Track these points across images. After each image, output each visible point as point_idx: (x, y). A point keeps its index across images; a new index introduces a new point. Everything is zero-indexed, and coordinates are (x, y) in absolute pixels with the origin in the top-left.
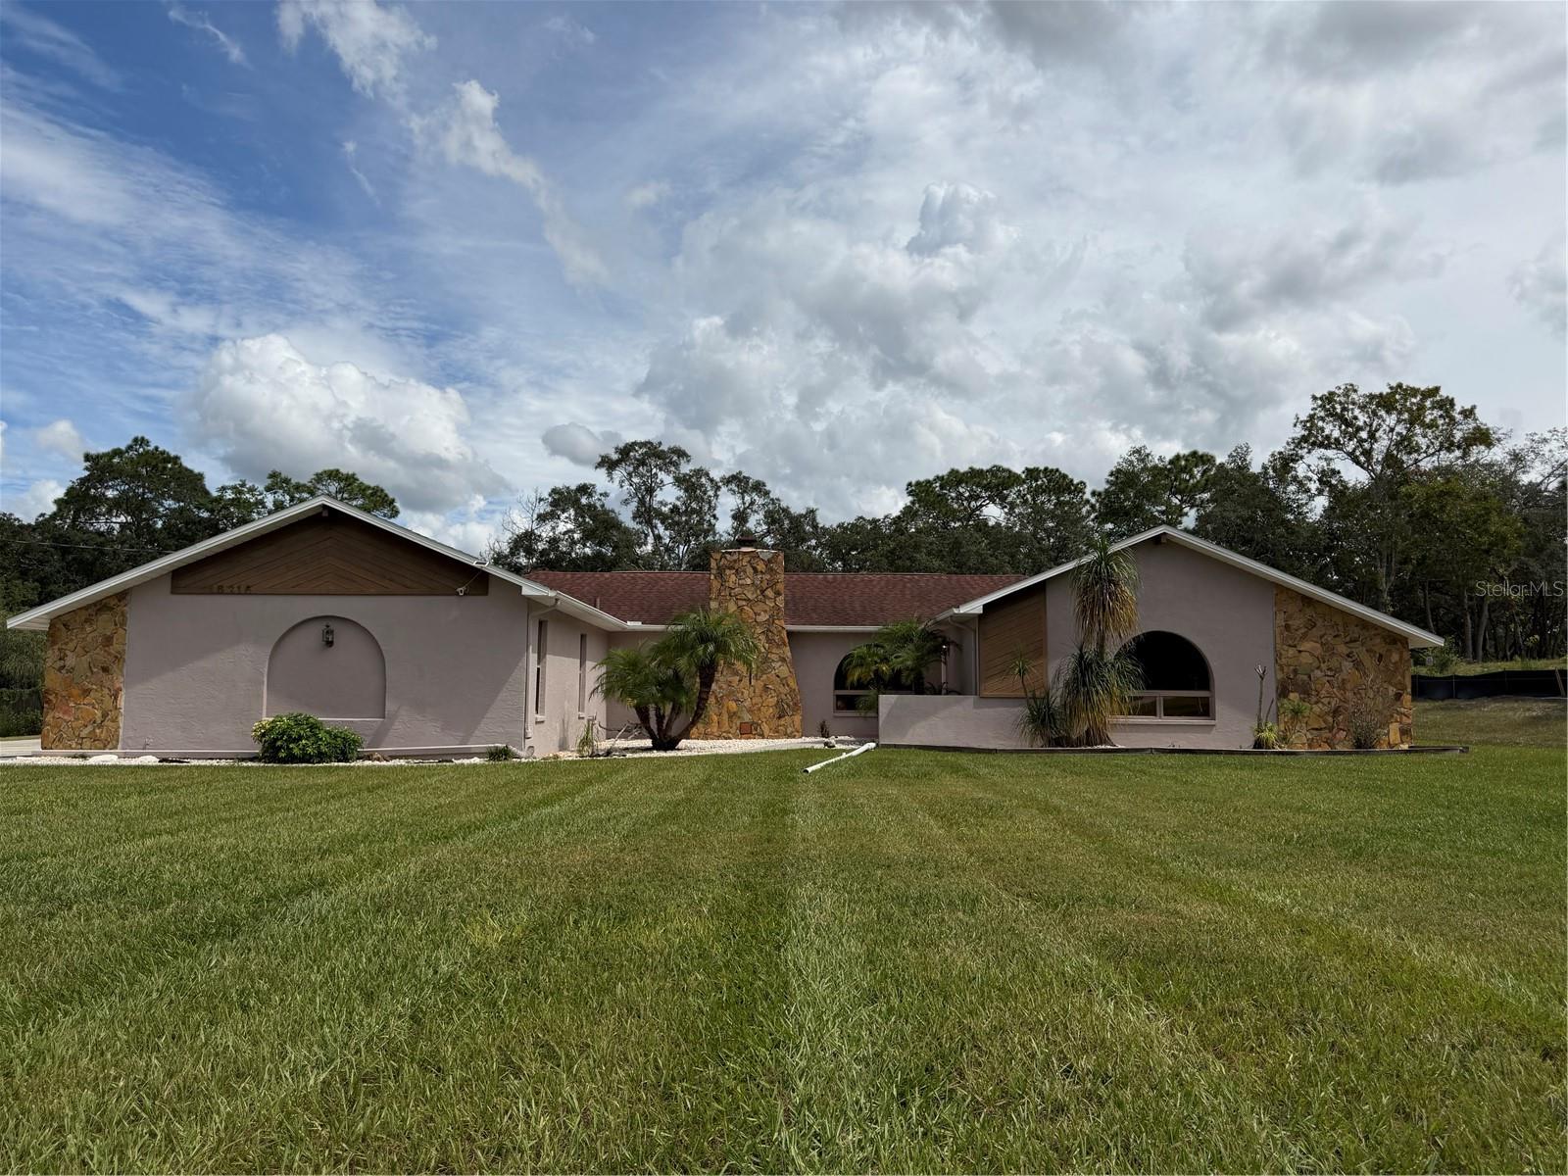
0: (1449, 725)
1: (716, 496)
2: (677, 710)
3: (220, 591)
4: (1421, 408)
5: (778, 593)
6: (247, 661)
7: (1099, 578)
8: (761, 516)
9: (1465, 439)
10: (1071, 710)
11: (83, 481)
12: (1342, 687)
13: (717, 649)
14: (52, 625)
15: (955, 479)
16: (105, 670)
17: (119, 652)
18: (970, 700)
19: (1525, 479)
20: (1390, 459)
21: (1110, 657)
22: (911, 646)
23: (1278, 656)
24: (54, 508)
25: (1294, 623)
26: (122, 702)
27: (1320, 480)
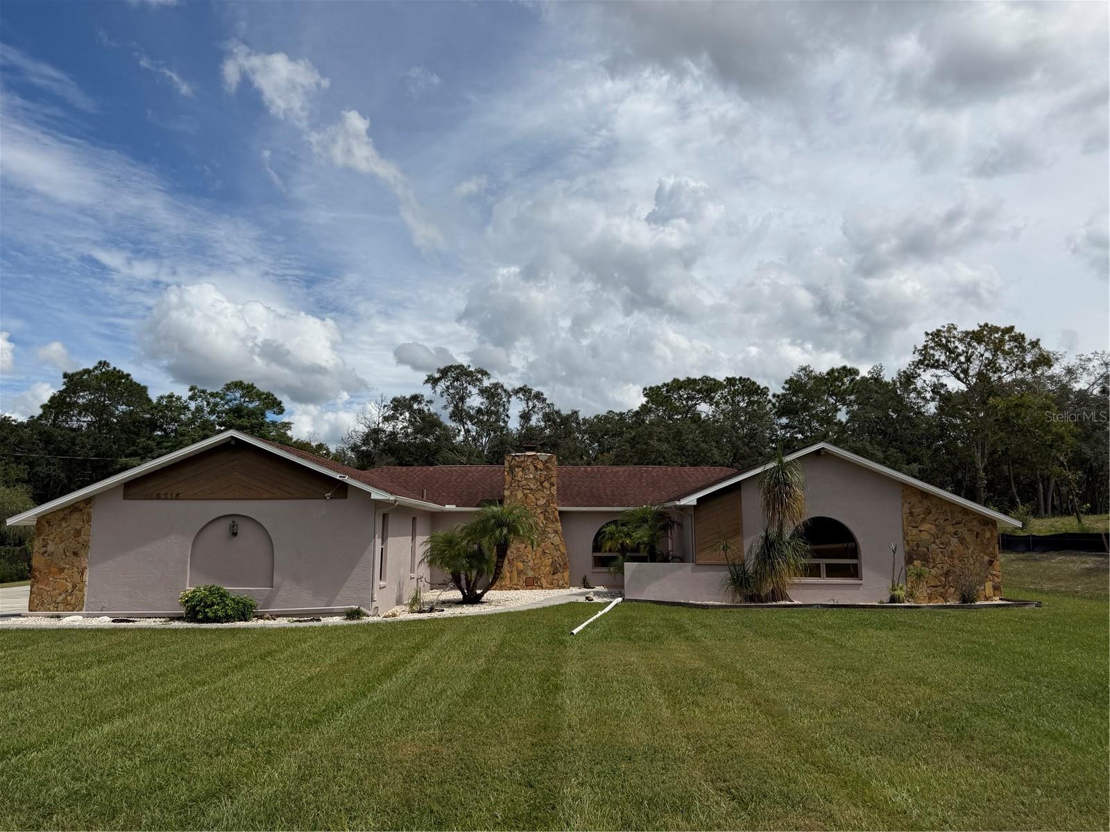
0: (1028, 574)
1: (509, 402)
2: (480, 573)
3: (158, 497)
4: (1002, 341)
5: (552, 485)
6: (177, 546)
7: (777, 482)
8: (540, 415)
9: (1033, 362)
10: (760, 576)
12: (951, 557)
13: (509, 532)
14: (39, 522)
15: (677, 385)
16: (75, 554)
17: (85, 541)
18: (688, 566)
19: (1076, 387)
20: (980, 375)
21: (787, 537)
22: (646, 526)
23: (905, 534)
24: (40, 411)
25: (917, 511)
26: (86, 578)
27: (932, 391)
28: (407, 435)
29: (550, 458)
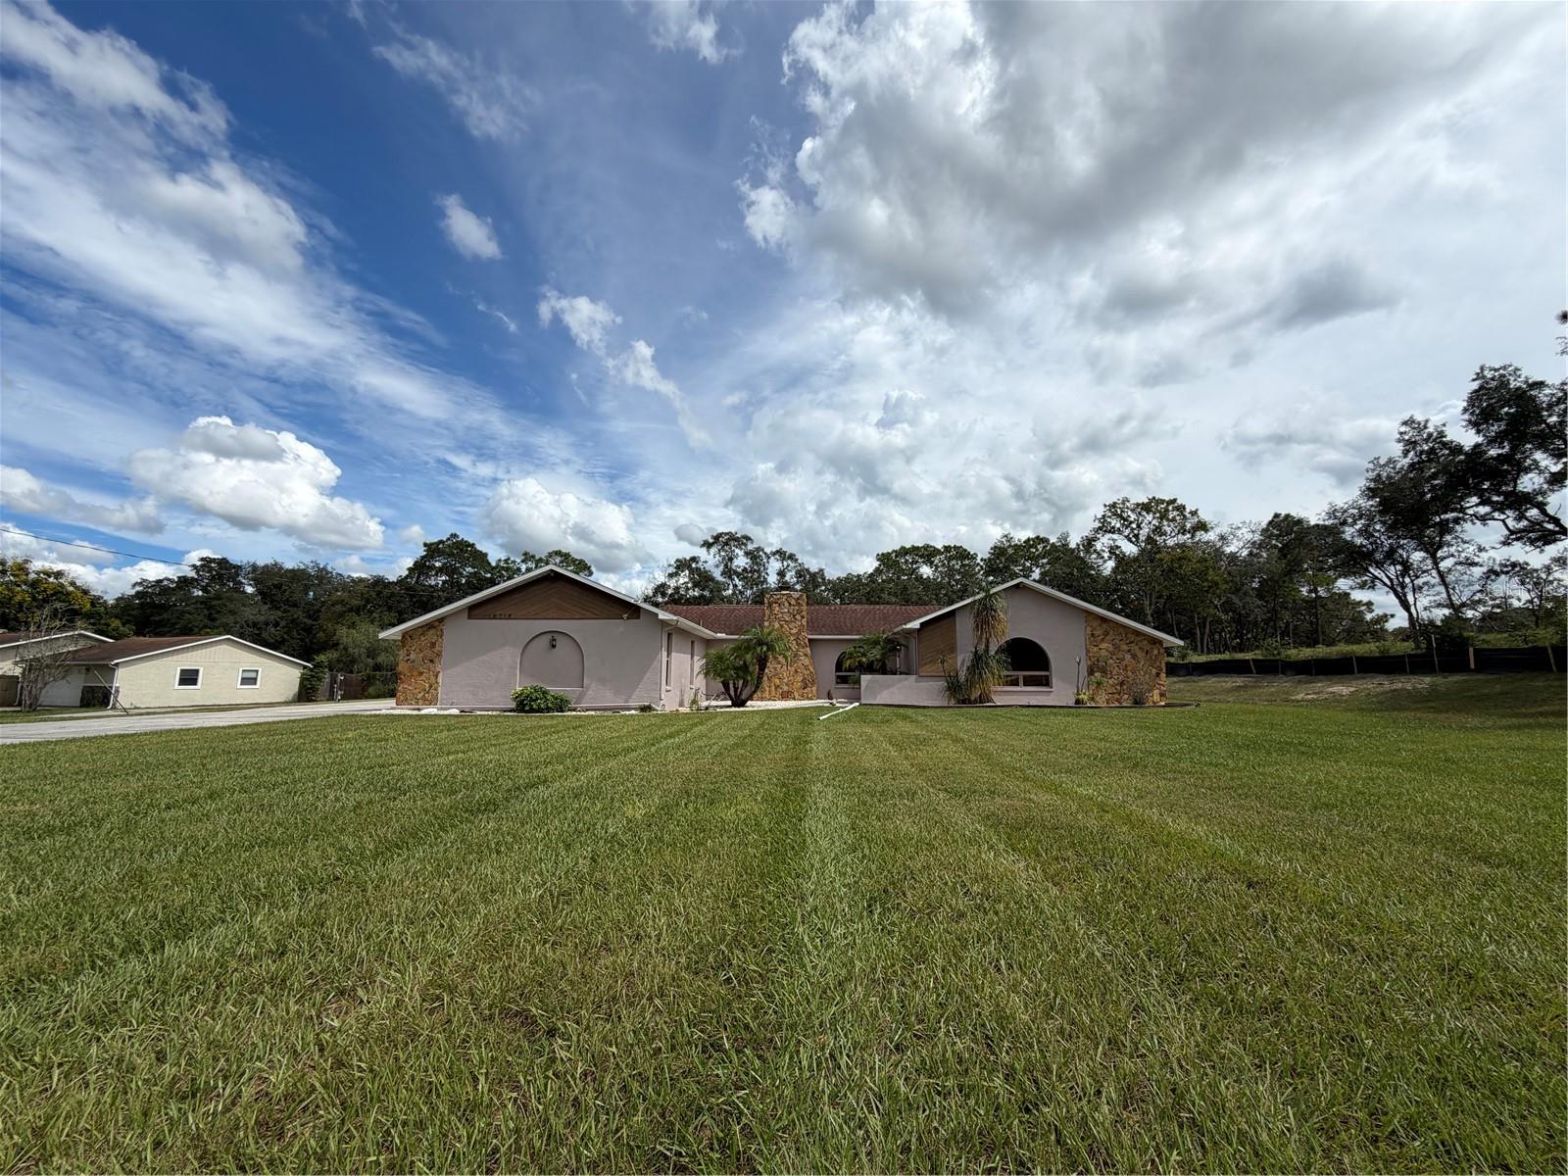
1: (768, 562)
4: (1167, 510)
5: (803, 618)
7: (985, 608)
8: (793, 573)
9: (1193, 528)
11: (423, 557)
15: (903, 552)
19: (1228, 550)
20: (1149, 540)
22: (879, 647)
27: (1110, 552)
28: (688, 589)
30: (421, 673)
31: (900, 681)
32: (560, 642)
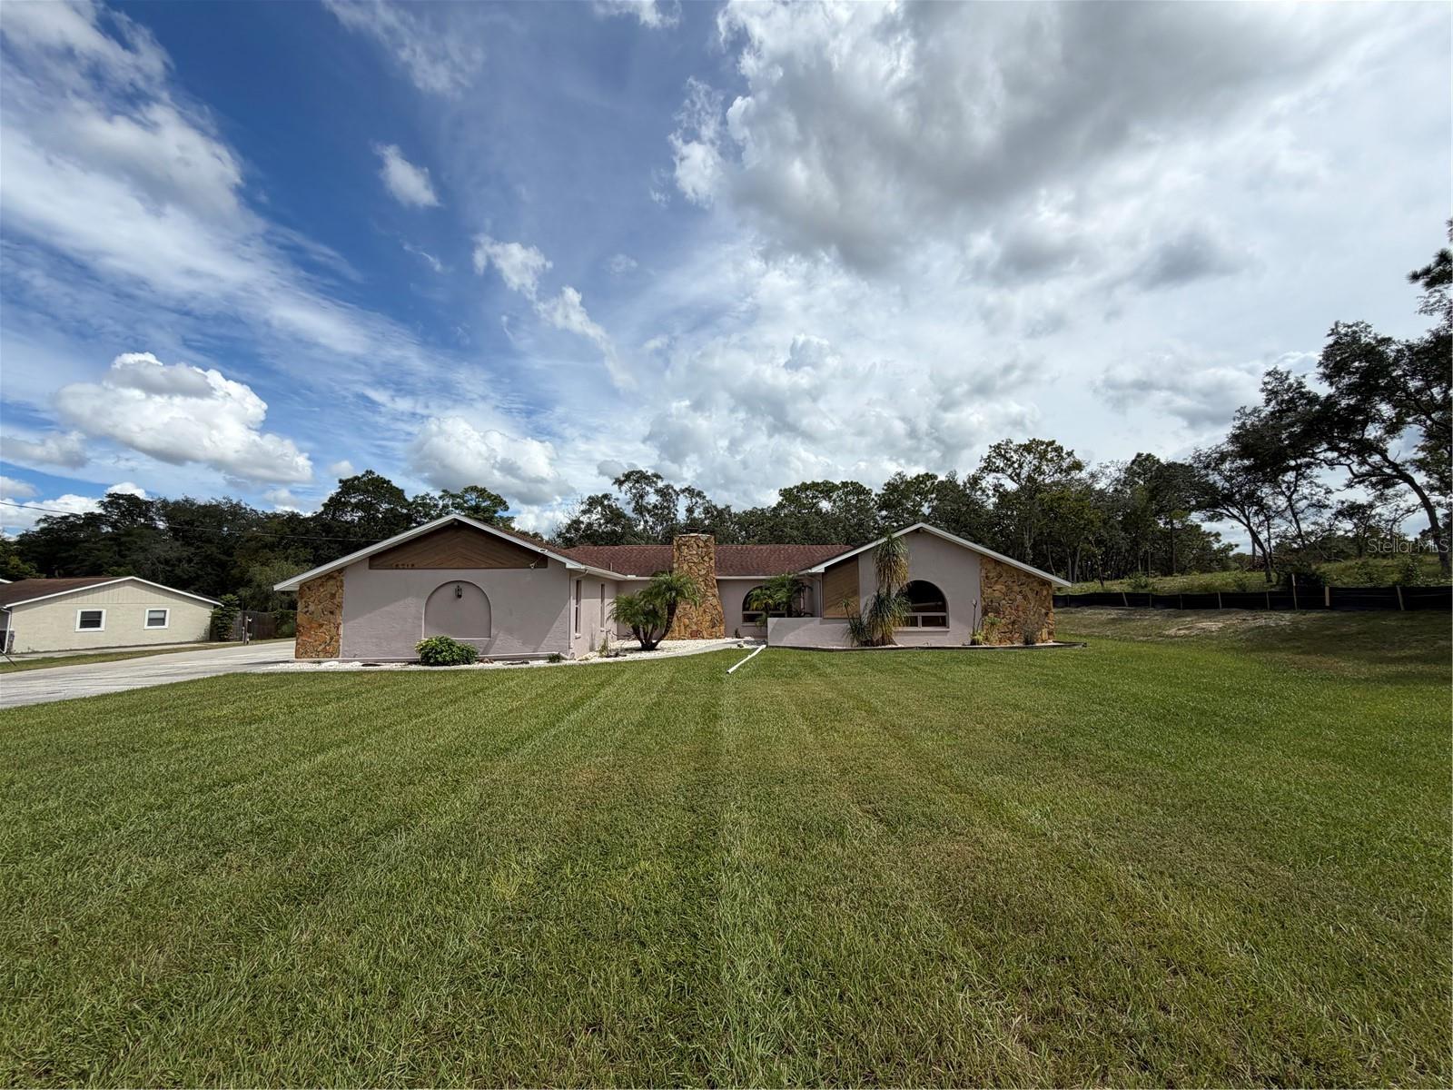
1: (677, 499)
4: (1046, 451)
8: (701, 509)
9: (1068, 467)
15: (804, 487)
19: (1097, 487)
20: (1030, 478)
27: (994, 489)
28: (600, 525)
29: (709, 538)
30: (321, 626)
31: (806, 623)
32: (466, 591)
